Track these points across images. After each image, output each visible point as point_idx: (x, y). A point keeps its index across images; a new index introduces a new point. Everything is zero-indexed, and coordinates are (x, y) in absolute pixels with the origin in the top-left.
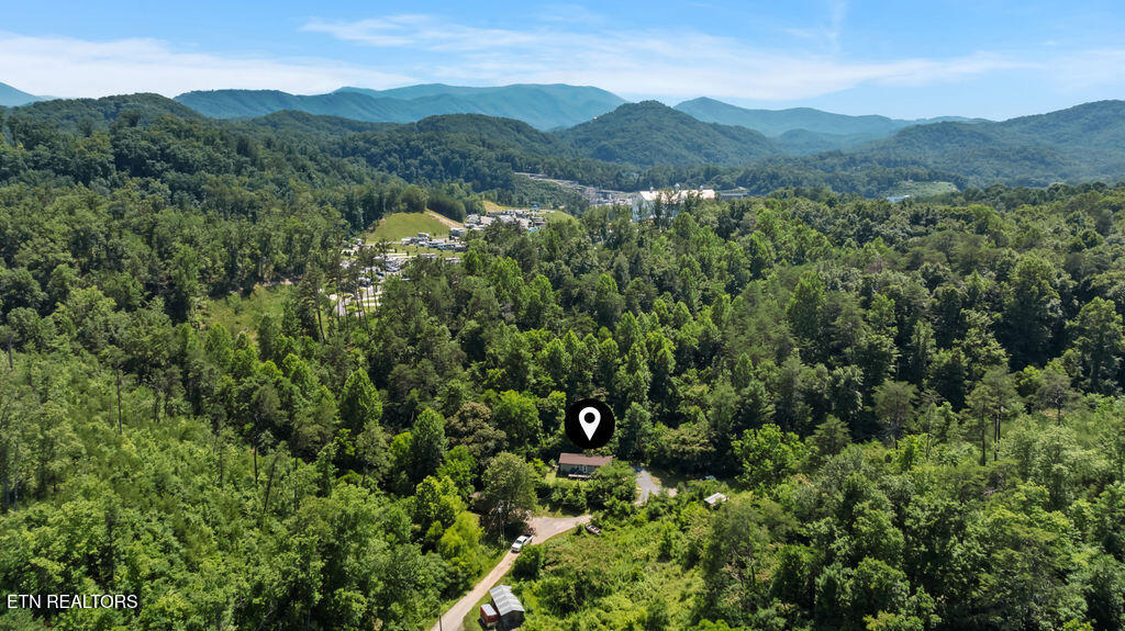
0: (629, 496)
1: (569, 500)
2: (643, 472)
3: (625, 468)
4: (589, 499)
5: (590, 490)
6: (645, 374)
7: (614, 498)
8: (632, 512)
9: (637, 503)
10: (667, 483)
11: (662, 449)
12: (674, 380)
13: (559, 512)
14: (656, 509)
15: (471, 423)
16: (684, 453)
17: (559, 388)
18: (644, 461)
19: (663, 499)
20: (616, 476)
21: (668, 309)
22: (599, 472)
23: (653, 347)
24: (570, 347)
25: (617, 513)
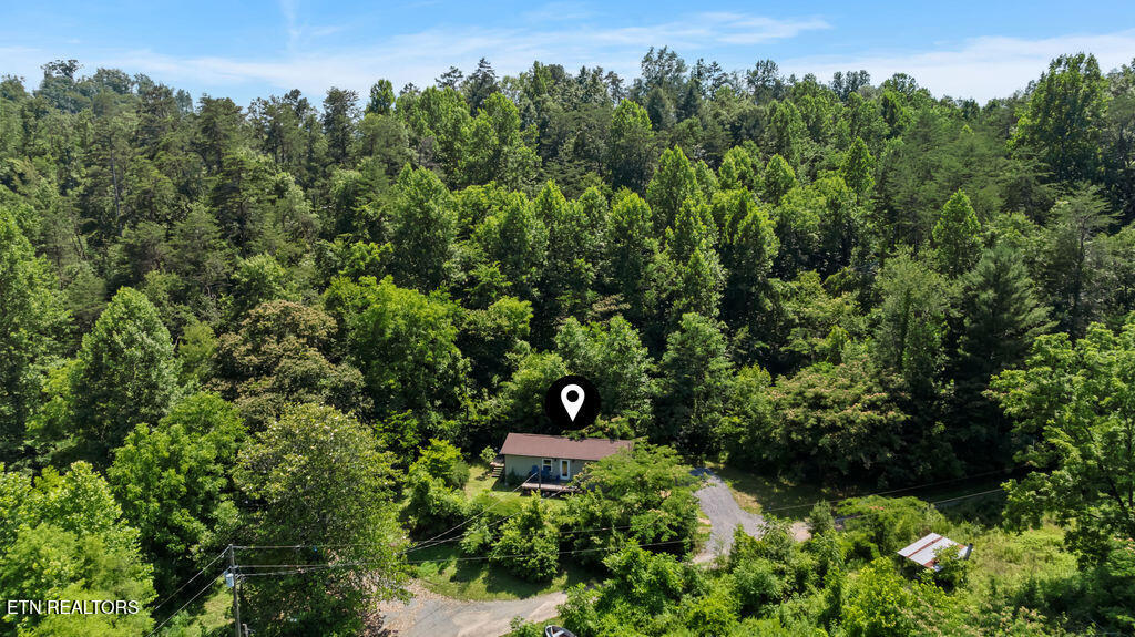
0: (677, 543)
1: (507, 550)
2: (712, 479)
3: (665, 463)
4: (564, 546)
5: (570, 520)
6: (712, 267)
7: (633, 544)
8: (690, 587)
9: (702, 561)
10: (778, 507)
11: (759, 423)
12: (777, 284)
13: (479, 584)
14: (760, 582)
15: (272, 346)
16: (818, 430)
17: (520, 292)
18: (713, 456)
19: (775, 551)
20: (641, 485)
21: (754, 166)
22: (597, 474)
23: (728, 217)
24: (547, 212)
25: (640, 590)
